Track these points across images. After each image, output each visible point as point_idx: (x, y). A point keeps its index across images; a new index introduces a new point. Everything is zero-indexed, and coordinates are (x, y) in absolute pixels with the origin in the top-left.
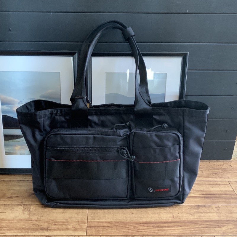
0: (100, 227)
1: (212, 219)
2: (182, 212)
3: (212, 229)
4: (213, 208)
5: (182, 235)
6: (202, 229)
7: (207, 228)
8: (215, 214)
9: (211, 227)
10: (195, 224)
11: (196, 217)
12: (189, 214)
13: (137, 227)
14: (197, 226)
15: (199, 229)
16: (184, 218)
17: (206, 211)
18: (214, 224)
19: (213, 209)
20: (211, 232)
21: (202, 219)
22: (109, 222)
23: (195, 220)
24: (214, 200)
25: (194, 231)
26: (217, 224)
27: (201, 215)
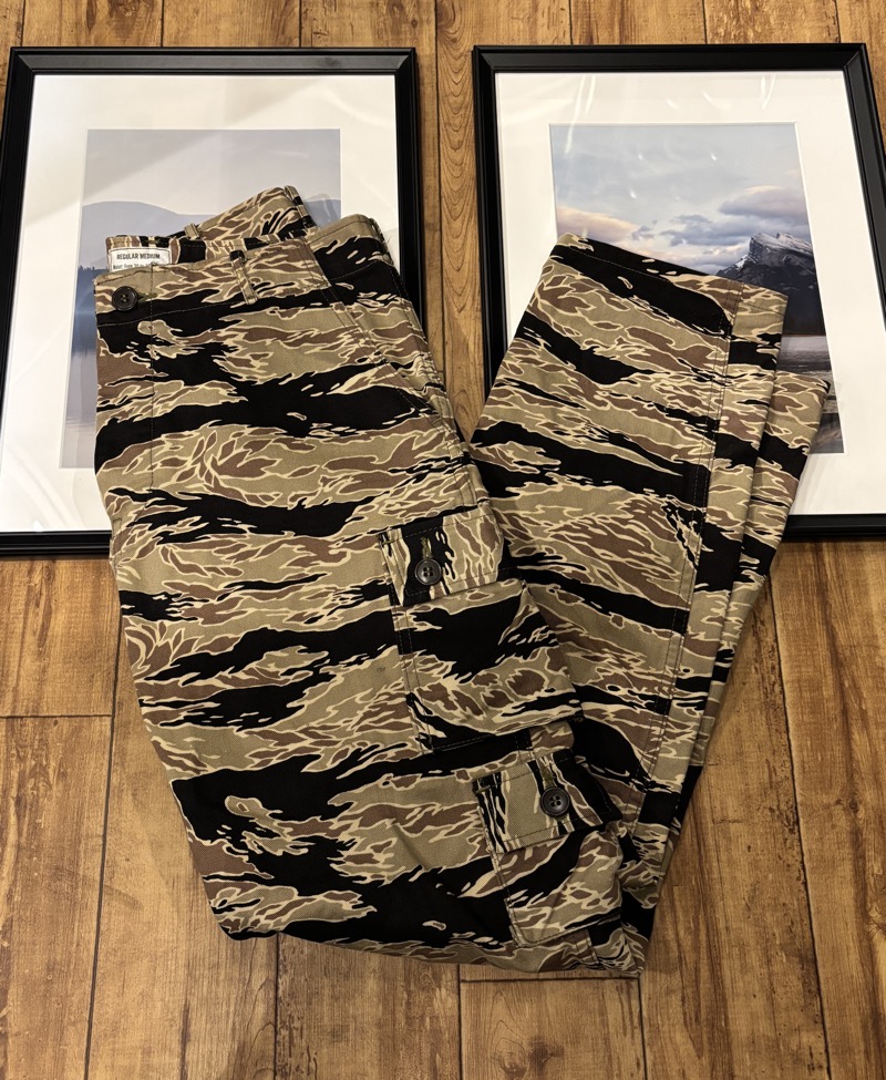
1: (730, 1002)
2: (757, 868)
3: (676, 981)
4: (804, 1034)
6: (673, 936)
7: (680, 957)
8: (764, 1027)
9: (686, 982)
10: (697, 913)
11: (734, 925)
12: (752, 899)
14: (686, 915)
16: (726, 871)
17: (780, 990)
18: (703, 1003)
19: (798, 1030)
21: (730, 955)
23: (719, 915)
24: (860, 1059)
26: (703, 1016)
27: (754, 955)
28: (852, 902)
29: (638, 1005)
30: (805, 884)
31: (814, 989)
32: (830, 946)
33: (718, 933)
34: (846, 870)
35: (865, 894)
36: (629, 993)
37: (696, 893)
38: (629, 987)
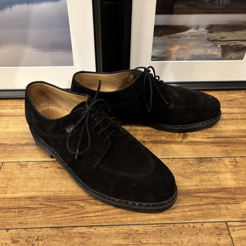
0: (12, 210)
1: (224, 186)
3: (222, 206)
4: (226, 163)
5: (166, 222)
6: (204, 207)
7: (213, 204)
8: (229, 176)
9: (222, 202)
10: (193, 196)
11: (194, 183)
12: (183, 176)
13: (83, 207)
14: (195, 201)
15: (198, 208)
17: (214, 170)
18: (227, 196)
19: (225, 165)
20: (220, 215)
21: (206, 185)
22: (32, 198)
23: (192, 188)
24: (228, 148)
25: (188, 213)
26: (232, 197)
27: (203, 177)
28: (177, 145)
29: (237, 222)
30: (173, 158)
31: (210, 159)
32: (194, 153)
33: (199, 189)
34: (166, 146)
35: (173, 142)
36: (234, 226)
37: (185, 196)
38: (231, 226)
